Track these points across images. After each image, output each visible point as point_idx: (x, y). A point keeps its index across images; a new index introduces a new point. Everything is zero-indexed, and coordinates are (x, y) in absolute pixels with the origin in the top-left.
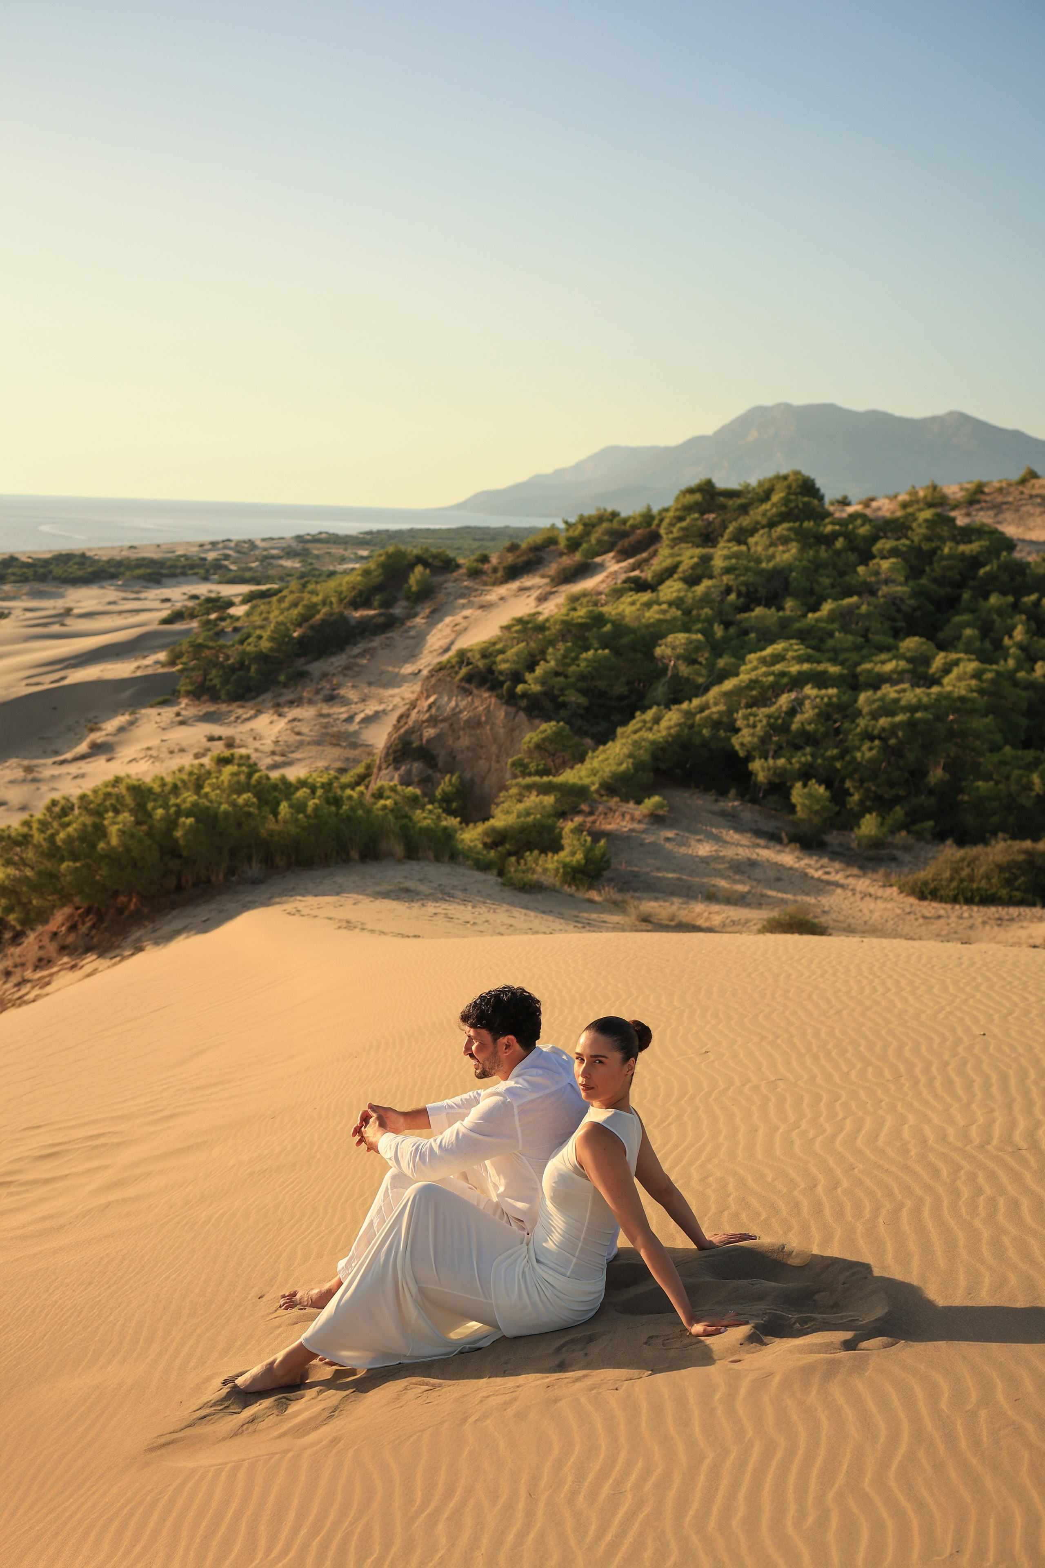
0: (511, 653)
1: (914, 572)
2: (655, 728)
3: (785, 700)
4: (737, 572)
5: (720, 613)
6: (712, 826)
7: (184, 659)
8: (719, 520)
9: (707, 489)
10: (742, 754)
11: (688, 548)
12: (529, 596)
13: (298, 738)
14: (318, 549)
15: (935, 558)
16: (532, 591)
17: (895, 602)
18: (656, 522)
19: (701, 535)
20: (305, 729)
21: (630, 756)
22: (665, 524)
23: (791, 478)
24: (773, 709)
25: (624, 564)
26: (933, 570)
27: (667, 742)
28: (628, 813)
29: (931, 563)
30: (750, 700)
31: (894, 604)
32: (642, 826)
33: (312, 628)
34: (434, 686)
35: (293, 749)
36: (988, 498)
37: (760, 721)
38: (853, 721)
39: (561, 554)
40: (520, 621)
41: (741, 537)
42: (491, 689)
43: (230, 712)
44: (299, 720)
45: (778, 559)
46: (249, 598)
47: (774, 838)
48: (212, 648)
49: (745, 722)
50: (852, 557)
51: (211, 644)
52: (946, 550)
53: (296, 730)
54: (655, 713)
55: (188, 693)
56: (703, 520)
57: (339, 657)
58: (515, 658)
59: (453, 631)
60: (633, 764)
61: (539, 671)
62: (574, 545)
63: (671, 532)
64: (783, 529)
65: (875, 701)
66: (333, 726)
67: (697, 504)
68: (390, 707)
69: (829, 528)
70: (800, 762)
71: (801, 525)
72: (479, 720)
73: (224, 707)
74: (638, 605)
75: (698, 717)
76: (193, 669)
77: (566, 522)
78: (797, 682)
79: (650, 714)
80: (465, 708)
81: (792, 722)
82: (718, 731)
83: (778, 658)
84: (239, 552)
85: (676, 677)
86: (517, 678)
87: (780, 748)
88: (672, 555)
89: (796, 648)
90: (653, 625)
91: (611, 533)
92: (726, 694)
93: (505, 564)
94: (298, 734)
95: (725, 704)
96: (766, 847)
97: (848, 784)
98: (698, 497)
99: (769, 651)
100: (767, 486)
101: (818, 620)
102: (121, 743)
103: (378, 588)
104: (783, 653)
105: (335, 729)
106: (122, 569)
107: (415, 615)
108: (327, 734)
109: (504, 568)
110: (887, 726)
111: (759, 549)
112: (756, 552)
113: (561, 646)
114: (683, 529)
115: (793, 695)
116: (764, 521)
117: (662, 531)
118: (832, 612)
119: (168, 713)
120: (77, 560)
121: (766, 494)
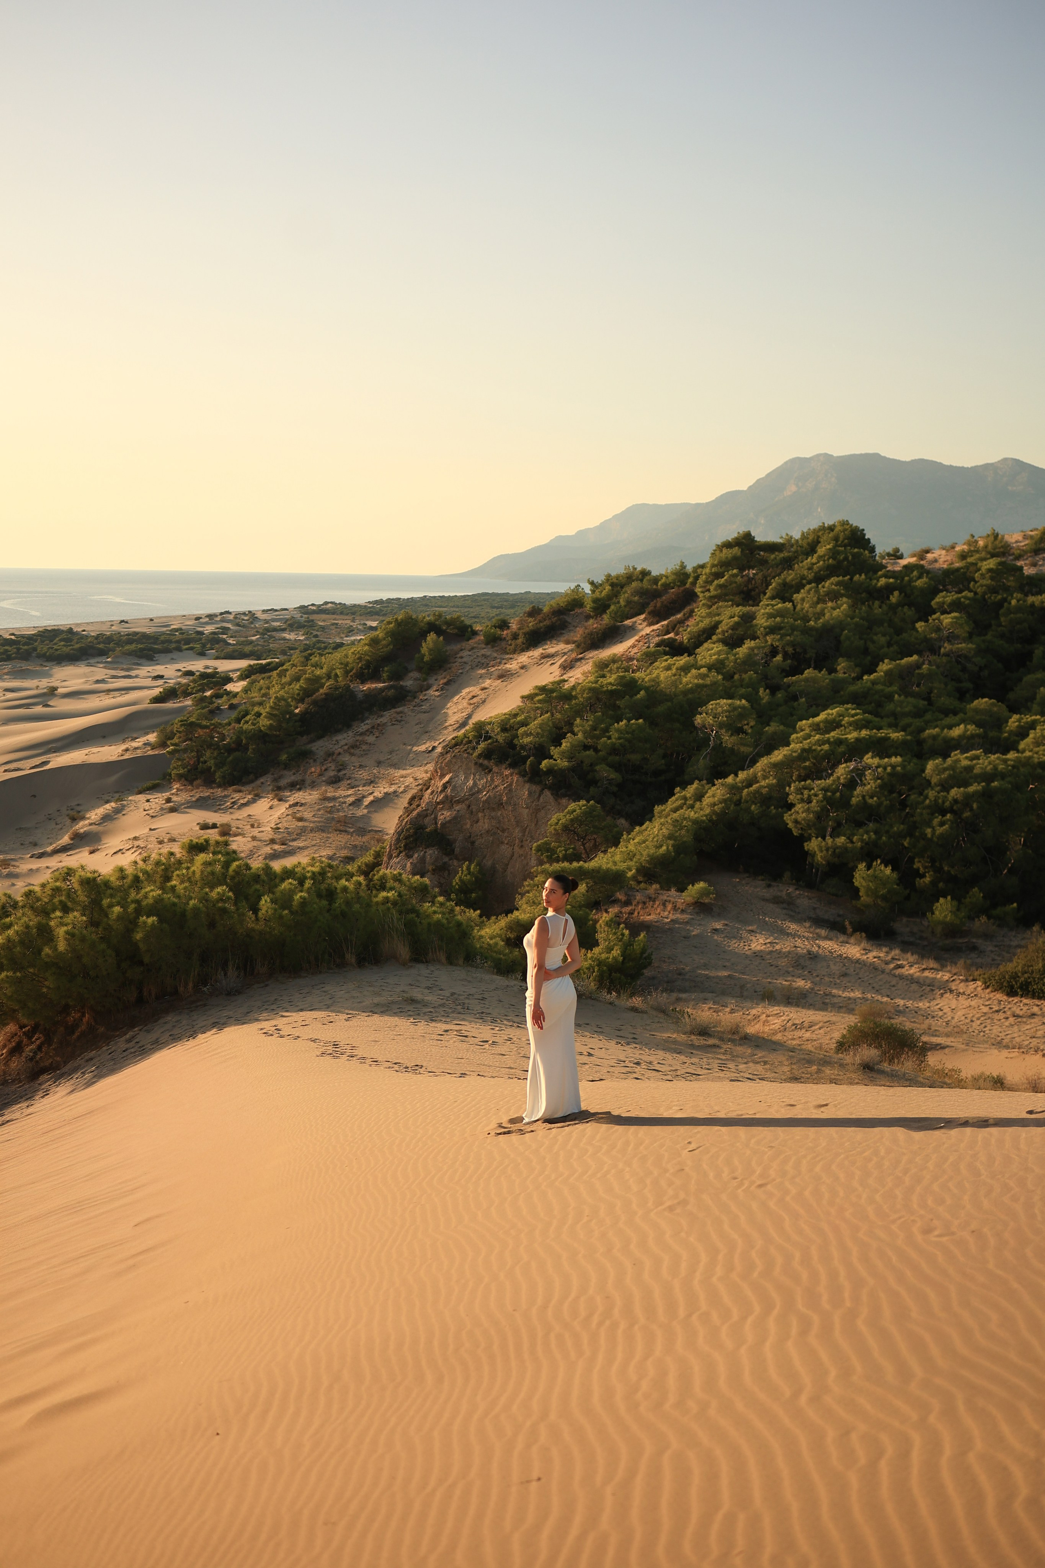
0: (533, 726)
1: (977, 627)
2: (698, 804)
3: (842, 771)
4: (781, 632)
5: (765, 677)
6: (765, 914)
7: (176, 740)
8: (760, 576)
9: (745, 542)
10: (795, 832)
11: (727, 606)
12: (552, 664)
13: (300, 824)
14: (324, 621)
15: (1002, 611)
16: (556, 659)
17: (960, 659)
18: (691, 580)
19: (742, 592)
20: (307, 815)
21: (670, 837)
22: (700, 581)
23: (838, 528)
24: (829, 781)
25: (655, 627)
26: (1000, 625)
27: (710, 821)
28: (670, 901)
29: (997, 617)
30: (803, 773)
31: (958, 662)
32: (686, 917)
33: (315, 703)
34: (448, 764)
35: (294, 837)
37: (816, 795)
38: (921, 794)
39: (588, 617)
40: (543, 689)
41: (785, 593)
42: (512, 766)
43: (226, 796)
44: (302, 805)
45: (827, 616)
46: (246, 674)
47: (836, 927)
48: (206, 727)
49: (799, 797)
50: (909, 612)
51: (204, 723)
52: (1014, 602)
53: (298, 815)
54: (697, 789)
55: (180, 777)
56: (742, 577)
57: (345, 735)
58: (539, 730)
59: (471, 704)
60: (673, 846)
61: (565, 744)
62: (601, 607)
63: (709, 590)
64: (832, 584)
65: (945, 769)
66: (338, 810)
67: (735, 558)
68: (401, 789)
69: (883, 581)
70: (862, 840)
71: (851, 579)
72: (501, 799)
73: (219, 792)
74: (674, 671)
75: (744, 792)
76: (185, 750)
77: (592, 583)
78: (856, 750)
79: (691, 790)
80: (484, 787)
81: (850, 796)
82: (769, 807)
83: (832, 725)
84: (238, 625)
85: (719, 747)
86: (542, 752)
87: (839, 824)
88: (709, 615)
89: (853, 713)
90: (691, 691)
91: (642, 593)
92: (775, 765)
93: (526, 630)
94: (301, 819)
95: (774, 777)
96: (827, 938)
97: (916, 864)
98: (736, 551)
99: (822, 716)
100: (811, 538)
101: (874, 683)
102: (106, 833)
103: (387, 659)
104: (837, 719)
105: (341, 814)
106: (111, 645)
107: (429, 687)
108: (333, 818)
109: (525, 634)
110: (959, 797)
111: (806, 606)
112: (803, 609)
113: (589, 717)
114: (720, 586)
115: (852, 765)
116: (811, 576)
117: (698, 590)
118: (888, 673)
119: (157, 800)
120: (64, 636)
121: (810, 545)
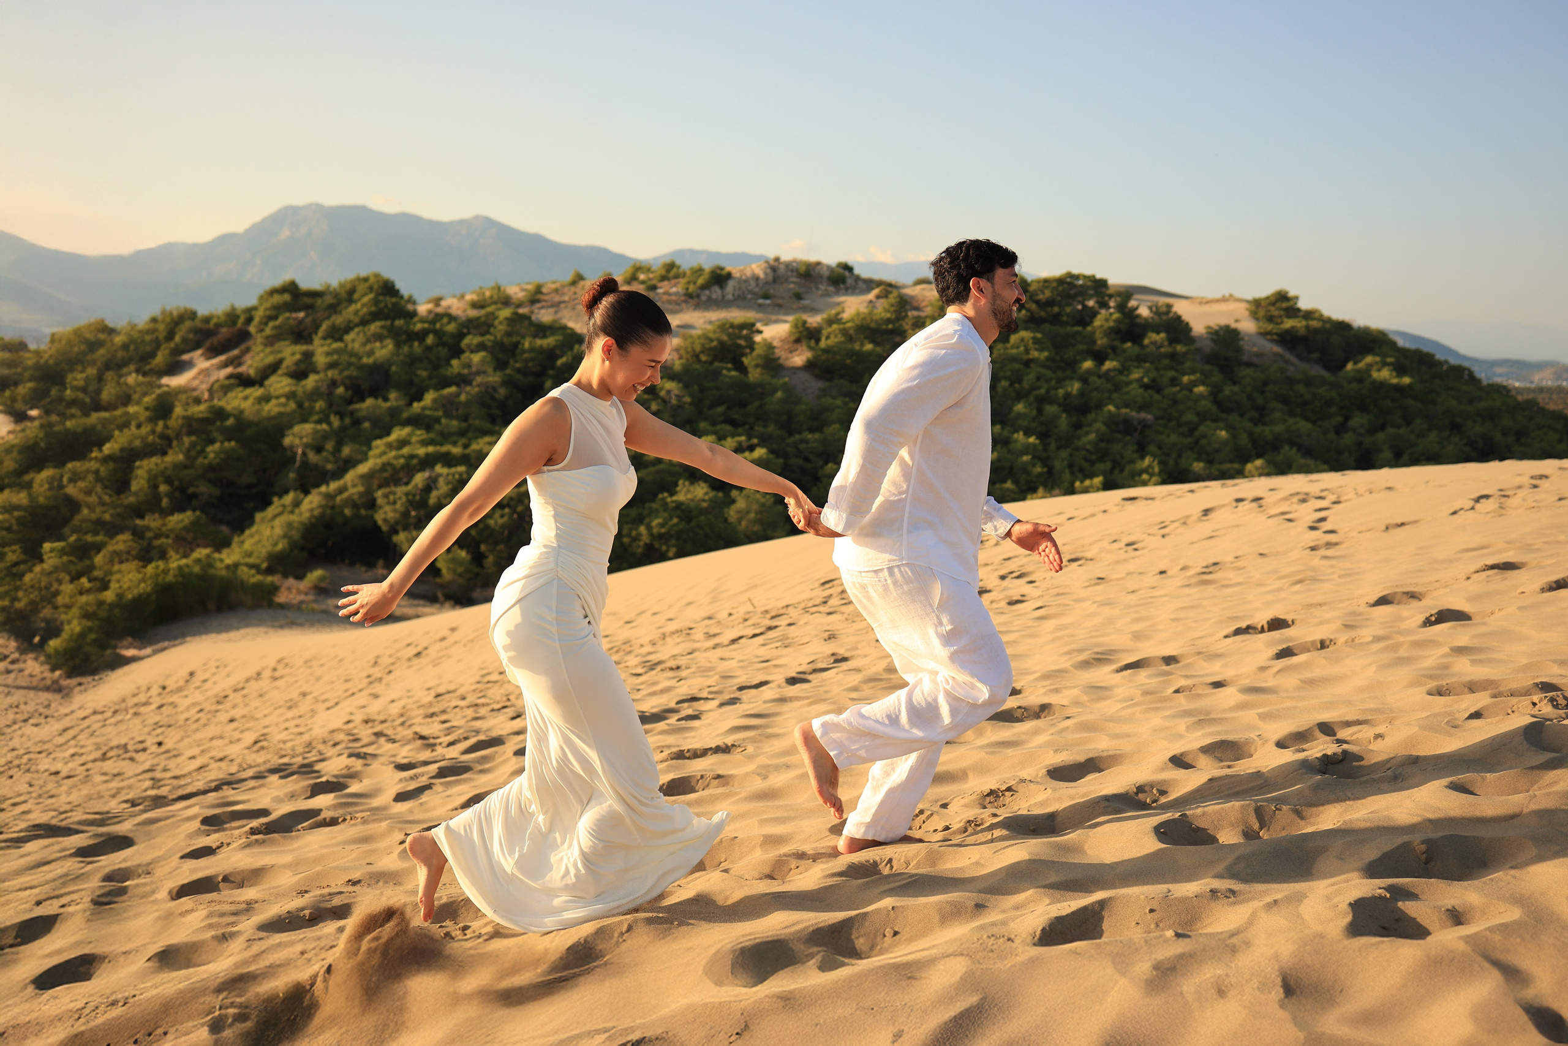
1: (500, 365)
2: (297, 511)
3: (420, 479)
4: (341, 367)
5: (332, 405)
8: (309, 319)
9: (291, 288)
10: (385, 528)
11: (286, 345)
15: (518, 351)
17: (490, 390)
19: (296, 333)
21: (285, 536)
22: (254, 322)
23: (372, 280)
24: (410, 487)
25: (214, 362)
26: (516, 362)
28: (293, 587)
29: (513, 356)
30: (385, 481)
31: (488, 392)
32: (309, 598)
36: (547, 298)
37: (400, 498)
41: (337, 334)
45: (376, 354)
47: (428, 599)
49: (385, 500)
50: (444, 352)
52: (527, 345)
54: (293, 498)
56: (293, 319)
60: (289, 543)
63: (263, 331)
64: (376, 327)
67: (284, 303)
69: (419, 326)
71: (392, 324)
74: (251, 400)
75: (338, 499)
78: (427, 463)
79: (289, 498)
81: (428, 498)
82: (359, 509)
83: (403, 443)
85: (305, 464)
88: (270, 353)
89: (420, 434)
90: (274, 418)
91: (196, 331)
92: (363, 477)
95: (363, 485)
97: (483, 547)
98: (287, 297)
99: (392, 437)
100: (348, 287)
101: (424, 408)
104: (406, 438)
112: (354, 348)
113: (187, 440)
114: (275, 328)
115: (426, 474)
116: (357, 320)
117: (252, 329)
118: (435, 401)
121: (348, 294)
